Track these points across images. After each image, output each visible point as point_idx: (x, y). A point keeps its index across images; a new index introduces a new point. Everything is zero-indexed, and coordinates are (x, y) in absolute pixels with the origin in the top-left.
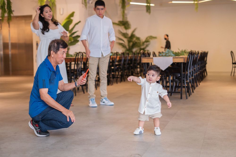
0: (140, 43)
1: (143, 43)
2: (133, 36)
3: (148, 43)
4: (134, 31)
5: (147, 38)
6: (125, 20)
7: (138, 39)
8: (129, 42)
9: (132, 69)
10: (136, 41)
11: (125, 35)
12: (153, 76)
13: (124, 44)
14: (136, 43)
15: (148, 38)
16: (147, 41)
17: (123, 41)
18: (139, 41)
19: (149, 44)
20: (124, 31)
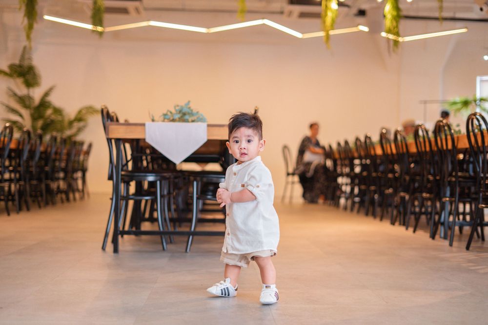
0: (62, 121)
1: (71, 123)
2: (44, 104)
3: (81, 124)
4: (47, 94)
5: (80, 112)
6: (26, 63)
7: (58, 111)
8: (35, 118)
9: (47, 179)
10: (53, 117)
11: (24, 101)
12: (249, 141)
13: (20, 123)
14: (52, 122)
15: (84, 112)
16: (79, 118)
17: (21, 116)
18: (59, 118)
19: (84, 127)
20: (22, 91)
